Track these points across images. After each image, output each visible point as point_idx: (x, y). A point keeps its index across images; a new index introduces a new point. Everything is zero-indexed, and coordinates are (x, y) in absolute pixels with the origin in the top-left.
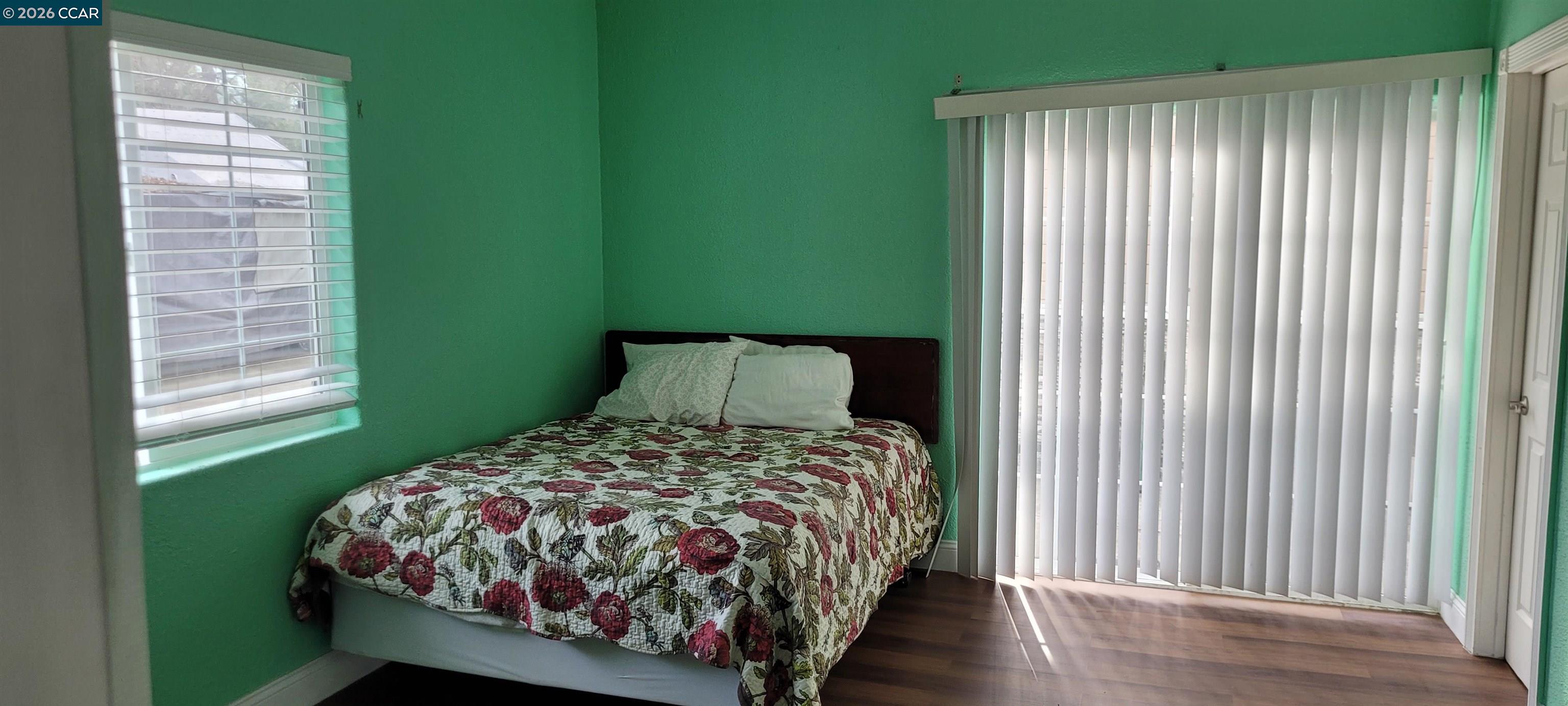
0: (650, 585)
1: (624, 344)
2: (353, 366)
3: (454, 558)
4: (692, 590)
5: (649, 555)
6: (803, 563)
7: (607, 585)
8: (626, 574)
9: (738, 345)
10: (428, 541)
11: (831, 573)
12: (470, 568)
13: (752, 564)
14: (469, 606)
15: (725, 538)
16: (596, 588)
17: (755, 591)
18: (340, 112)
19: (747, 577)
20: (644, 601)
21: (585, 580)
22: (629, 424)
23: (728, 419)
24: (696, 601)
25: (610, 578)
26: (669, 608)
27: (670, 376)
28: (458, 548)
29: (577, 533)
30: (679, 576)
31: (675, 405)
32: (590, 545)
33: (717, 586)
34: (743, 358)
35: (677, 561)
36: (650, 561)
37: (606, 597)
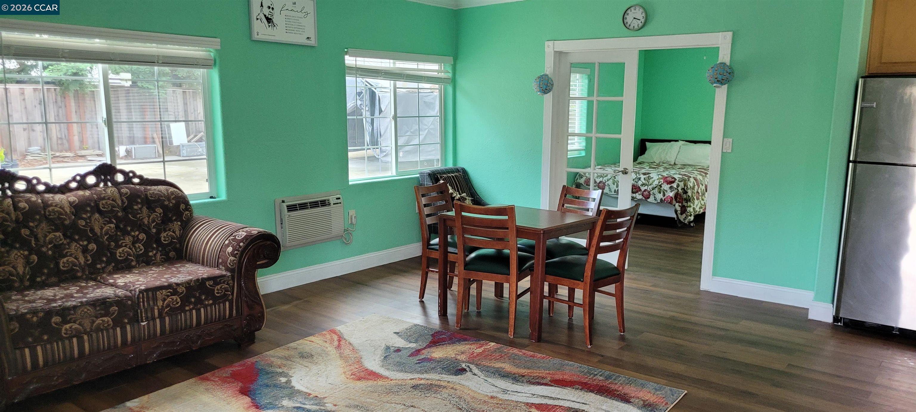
0: (656, 187)
1: (646, 143)
2: (585, 141)
3: (610, 182)
4: (665, 189)
5: (656, 181)
6: (692, 186)
7: (646, 188)
8: (650, 185)
9: (681, 143)
10: (604, 179)
11: (699, 191)
12: (614, 184)
13: (679, 183)
14: (613, 193)
15: (674, 178)
16: (643, 189)
17: (680, 189)
18: (586, 81)
19: (678, 186)
20: (654, 191)
21: (641, 187)
22: (647, 163)
23: (677, 163)
24: (666, 191)
25: (647, 186)
26: (660, 193)
27: (660, 151)
28: (611, 180)
29: (639, 177)
30: (662, 185)
31: (661, 159)
32: (642, 179)
33: (671, 188)
34: (682, 146)
35: (662, 182)
36: (656, 182)
37: (645, 190)
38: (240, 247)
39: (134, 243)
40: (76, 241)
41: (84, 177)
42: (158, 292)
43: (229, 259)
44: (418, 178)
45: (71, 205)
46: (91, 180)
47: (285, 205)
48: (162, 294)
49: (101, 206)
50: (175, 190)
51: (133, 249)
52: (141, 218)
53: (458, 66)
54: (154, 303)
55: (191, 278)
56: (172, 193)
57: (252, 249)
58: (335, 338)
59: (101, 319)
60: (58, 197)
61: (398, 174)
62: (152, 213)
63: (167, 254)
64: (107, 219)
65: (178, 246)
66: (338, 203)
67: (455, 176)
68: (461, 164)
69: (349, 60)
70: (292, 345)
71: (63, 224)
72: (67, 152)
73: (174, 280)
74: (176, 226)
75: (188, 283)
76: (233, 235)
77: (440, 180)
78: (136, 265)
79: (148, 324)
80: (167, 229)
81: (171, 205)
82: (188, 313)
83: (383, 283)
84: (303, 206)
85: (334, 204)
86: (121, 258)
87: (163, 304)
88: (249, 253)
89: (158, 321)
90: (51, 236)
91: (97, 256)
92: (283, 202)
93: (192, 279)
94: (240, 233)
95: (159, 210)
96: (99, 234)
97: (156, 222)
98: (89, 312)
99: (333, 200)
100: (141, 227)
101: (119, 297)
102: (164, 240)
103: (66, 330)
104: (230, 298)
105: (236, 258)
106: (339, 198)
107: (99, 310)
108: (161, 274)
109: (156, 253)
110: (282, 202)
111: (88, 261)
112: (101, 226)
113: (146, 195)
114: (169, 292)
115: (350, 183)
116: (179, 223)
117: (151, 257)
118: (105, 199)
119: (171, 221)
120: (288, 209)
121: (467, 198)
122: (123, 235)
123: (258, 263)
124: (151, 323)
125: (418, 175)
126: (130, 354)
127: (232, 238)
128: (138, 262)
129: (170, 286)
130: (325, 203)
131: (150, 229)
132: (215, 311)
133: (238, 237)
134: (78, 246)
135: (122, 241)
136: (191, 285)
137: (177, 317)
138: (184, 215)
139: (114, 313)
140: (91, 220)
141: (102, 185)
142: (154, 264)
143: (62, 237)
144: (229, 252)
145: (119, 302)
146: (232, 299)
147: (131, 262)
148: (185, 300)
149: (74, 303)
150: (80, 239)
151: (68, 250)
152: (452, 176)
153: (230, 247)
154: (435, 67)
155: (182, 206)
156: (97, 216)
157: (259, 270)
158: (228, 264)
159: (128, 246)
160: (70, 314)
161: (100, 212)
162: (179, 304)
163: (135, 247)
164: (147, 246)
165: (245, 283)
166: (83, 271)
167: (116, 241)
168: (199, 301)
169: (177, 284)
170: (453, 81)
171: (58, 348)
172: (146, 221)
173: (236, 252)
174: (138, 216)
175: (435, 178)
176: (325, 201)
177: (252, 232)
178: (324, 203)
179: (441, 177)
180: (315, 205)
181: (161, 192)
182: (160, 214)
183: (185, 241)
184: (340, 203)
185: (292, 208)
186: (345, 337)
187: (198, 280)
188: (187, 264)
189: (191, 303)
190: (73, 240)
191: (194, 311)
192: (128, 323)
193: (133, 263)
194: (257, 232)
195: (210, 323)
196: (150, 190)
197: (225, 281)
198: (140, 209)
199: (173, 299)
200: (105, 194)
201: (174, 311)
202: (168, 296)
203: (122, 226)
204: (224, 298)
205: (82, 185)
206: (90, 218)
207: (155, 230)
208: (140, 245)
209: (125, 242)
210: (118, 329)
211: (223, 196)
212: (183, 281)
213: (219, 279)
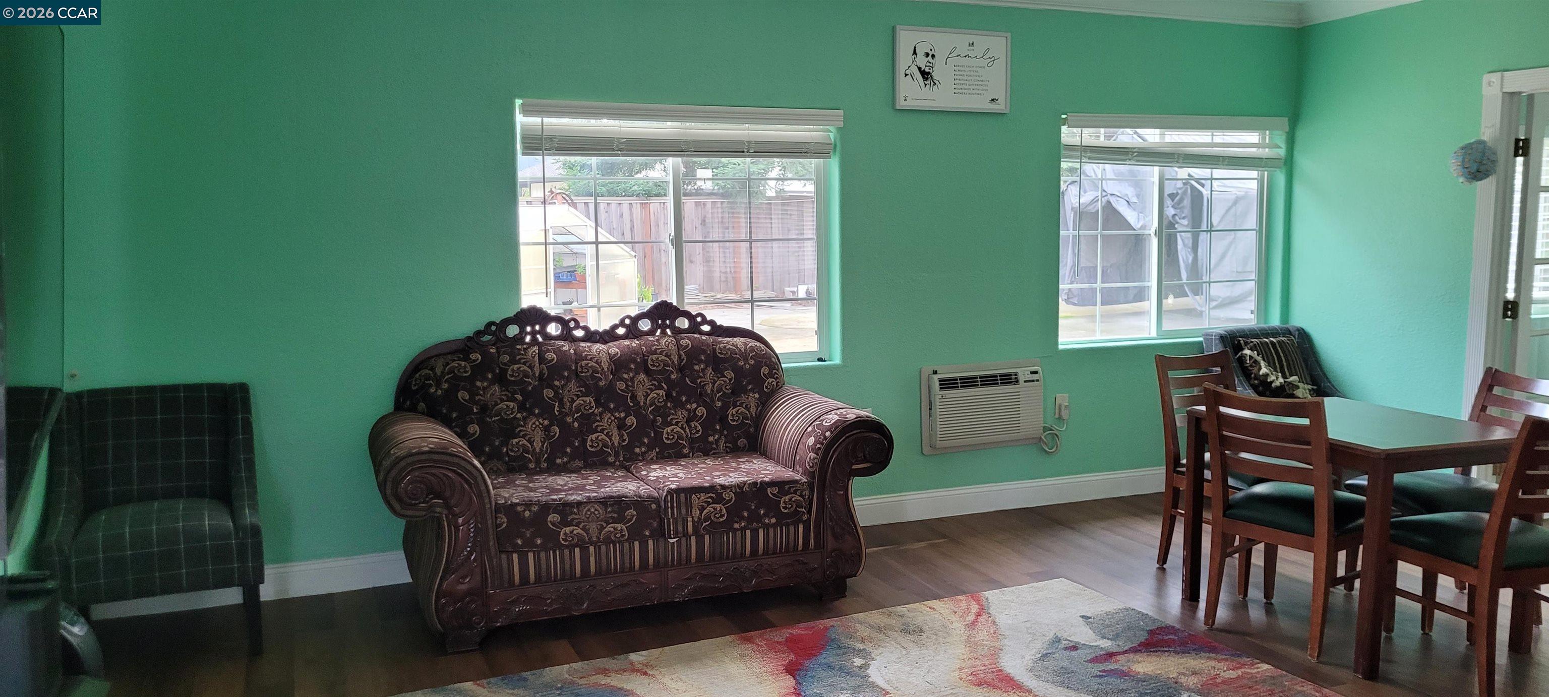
38: (825, 438)
39: (688, 421)
40: (611, 411)
41: (635, 320)
42: (694, 495)
43: (809, 455)
44: (1200, 343)
45: (610, 359)
46: (645, 325)
47: (936, 378)
48: (699, 499)
49: (650, 362)
50: (758, 344)
51: (687, 430)
52: (702, 384)
53: (1300, 134)
54: (687, 512)
55: (746, 479)
56: (752, 349)
57: (843, 445)
58: (975, 608)
59: (612, 525)
60: (597, 347)
61: (1161, 334)
62: (719, 378)
63: (735, 441)
64: (656, 383)
65: (752, 430)
66: (1033, 381)
67: (1279, 342)
68: (1298, 320)
69: (1069, 135)
70: (900, 609)
71: (596, 384)
72: (730, 293)
73: (722, 481)
74: (753, 398)
75: (740, 486)
76: (821, 419)
77: (1243, 349)
78: (689, 452)
79: (679, 542)
80: (738, 403)
81: (747, 366)
82: (739, 534)
83: (1103, 528)
84: (969, 382)
85: (1025, 382)
86: (669, 442)
87: (701, 514)
88: (839, 450)
89: (693, 539)
90: (579, 401)
91: (636, 436)
92: (935, 372)
93: (747, 481)
94: (830, 416)
95: (729, 374)
96: (642, 404)
97: (724, 392)
98: (596, 512)
99: (1023, 374)
100: (699, 396)
101: (640, 497)
102: (731, 420)
103: (565, 534)
104: (805, 517)
105: (818, 455)
106: (1036, 372)
107: (610, 512)
108: (710, 470)
109: (719, 438)
110: (934, 374)
111: (624, 441)
112: (646, 392)
113: (714, 350)
114: (710, 497)
115: (1061, 347)
116: (757, 396)
117: (712, 443)
118: (657, 354)
119: (746, 392)
120: (940, 385)
121: (1301, 385)
122: (675, 407)
123: (854, 467)
124: (684, 540)
125: (1201, 339)
126: (652, 585)
127: (818, 423)
128: (691, 448)
129: (712, 488)
130: (1011, 379)
131: (713, 401)
132: (780, 537)
133: (826, 422)
134: (613, 418)
135: (672, 417)
136: (744, 490)
137: (722, 537)
138: (766, 384)
139: (630, 520)
140: (633, 383)
141: (658, 332)
142: (714, 454)
143: (593, 404)
144: (810, 445)
145: (639, 503)
146: (809, 519)
147: (681, 448)
148: (734, 512)
149: (579, 498)
150: (616, 409)
151: (599, 424)
152: (1272, 343)
153: (813, 438)
154: (1253, 137)
155: (765, 370)
156: (642, 376)
157: (857, 479)
158: (807, 464)
159: (680, 425)
160: (572, 513)
161: (648, 372)
162: (725, 518)
163: (690, 427)
164: (707, 426)
165: (830, 497)
166: (617, 455)
167: (665, 416)
168: (754, 518)
169: (723, 487)
170: (1289, 163)
171: (554, 561)
172: (709, 389)
173: (818, 446)
174: (699, 381)
175: (1233, 344)
176: (1011, 375)
177: (847, 416)
178: (1008, 379)
179: (1246, 343)
180: (989, 380)
181: (736, 346)
182: (730, 380)
183: (762, 425)
184: (1038, 381)
185: (947, 384)
186: (992, 611)
187: (755, 483)
188: (755, 458)
189: (742, 518)
190: (607, 409)
191: (748, 532)
192: (651, 536)
193: (686, 451)
194: (855, 416)
195: (773, 554)
196: (720, 343)
197: (797, 490)
198: (703, 370)
199: (715, 509)
200: (658, 346)
201: (716, 528)
202: (709, 504)
203: (674, 395)
204: (794, 517)
205: (633, 331)
206: (632, 380)
207: (720, 403)
208: (696, 424)
209: (675, 419)
210: (637, 544)
211: (837, 360)
212: (733, 483)
213: (788, 486)
